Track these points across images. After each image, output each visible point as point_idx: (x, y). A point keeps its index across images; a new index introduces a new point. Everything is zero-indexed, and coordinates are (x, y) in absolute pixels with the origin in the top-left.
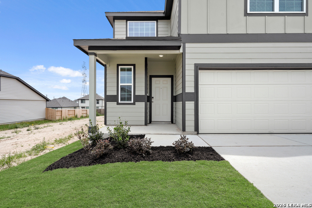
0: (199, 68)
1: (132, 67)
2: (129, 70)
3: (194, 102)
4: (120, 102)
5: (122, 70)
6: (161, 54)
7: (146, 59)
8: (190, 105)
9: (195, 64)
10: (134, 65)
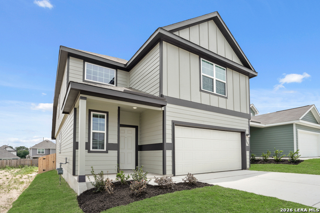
0: (175, 124)
1: (105, 114)
2: (103, 117)
3: (171, 151)
4: (91, 149)
5: (95, 116)
6: (135, 106)
7: (119, 108)
8: (169, 153)
9: (172, 121)
10: (107, 113)
